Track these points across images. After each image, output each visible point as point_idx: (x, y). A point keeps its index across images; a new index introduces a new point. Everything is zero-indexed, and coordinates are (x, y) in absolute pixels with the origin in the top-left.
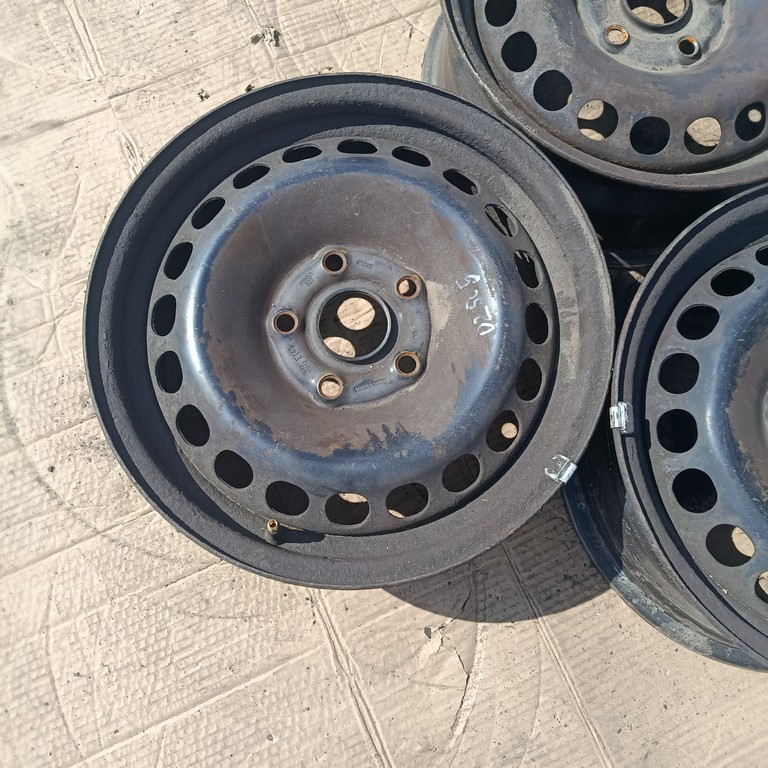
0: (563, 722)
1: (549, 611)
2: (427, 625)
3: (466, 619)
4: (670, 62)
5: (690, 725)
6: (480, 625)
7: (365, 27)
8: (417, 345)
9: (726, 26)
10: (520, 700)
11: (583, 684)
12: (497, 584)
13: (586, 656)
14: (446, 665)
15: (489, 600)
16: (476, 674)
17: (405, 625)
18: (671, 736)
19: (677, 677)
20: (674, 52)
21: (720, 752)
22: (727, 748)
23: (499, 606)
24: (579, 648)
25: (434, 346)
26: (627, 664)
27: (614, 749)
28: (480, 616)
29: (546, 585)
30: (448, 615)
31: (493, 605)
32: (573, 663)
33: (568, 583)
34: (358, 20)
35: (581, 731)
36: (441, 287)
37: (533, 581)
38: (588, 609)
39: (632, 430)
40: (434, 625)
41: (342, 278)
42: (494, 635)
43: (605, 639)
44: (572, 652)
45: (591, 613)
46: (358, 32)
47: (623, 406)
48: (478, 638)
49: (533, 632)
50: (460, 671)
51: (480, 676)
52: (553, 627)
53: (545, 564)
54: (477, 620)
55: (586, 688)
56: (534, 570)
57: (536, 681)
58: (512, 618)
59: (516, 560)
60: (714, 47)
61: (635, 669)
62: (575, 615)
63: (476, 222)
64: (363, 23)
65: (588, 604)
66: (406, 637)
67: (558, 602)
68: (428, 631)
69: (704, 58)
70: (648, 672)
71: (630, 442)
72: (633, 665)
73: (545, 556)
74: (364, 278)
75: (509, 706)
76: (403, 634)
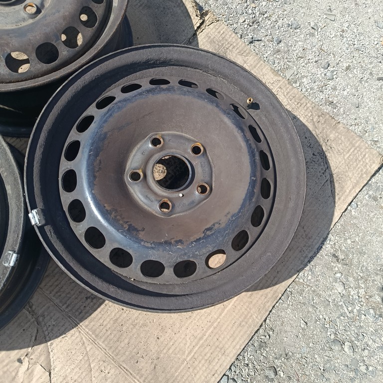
0: (106, 372)
2: (18, 357)
4: (24, 19)
6: (49, 343)
10: (81, 371)
11: (111, 348)
12: (51, 318)
13: (109, 332)
14: (35, 373)
16: (54, 369)
18: (165, 351)
19: (160, 321)
21: (191, 347)
22: (194, 344)
23: (56, 329)
24: (104, 330)
26: (132, 326)
27: (137, 372)
28: (47, 338)
29: (77, 307)
30: (28, 347)
31: (52, 330)
32: (102, 340)
33: (89, 300)
35: (117, 372)
37: (70, 308)
38: (104, 308)
42: (57, 345)
43: (117, 319)
48: (50, 350)
52: (86, 326)
54: (46, 342)
55: (113, 349)
56: (68, 302)
57: (86, 358)
58: (64, 332)
62: (97, 315)
65: (102, 306)
67: (86, 313)
68: (20, 361)
69: (43, 12)
75: (76, 377)
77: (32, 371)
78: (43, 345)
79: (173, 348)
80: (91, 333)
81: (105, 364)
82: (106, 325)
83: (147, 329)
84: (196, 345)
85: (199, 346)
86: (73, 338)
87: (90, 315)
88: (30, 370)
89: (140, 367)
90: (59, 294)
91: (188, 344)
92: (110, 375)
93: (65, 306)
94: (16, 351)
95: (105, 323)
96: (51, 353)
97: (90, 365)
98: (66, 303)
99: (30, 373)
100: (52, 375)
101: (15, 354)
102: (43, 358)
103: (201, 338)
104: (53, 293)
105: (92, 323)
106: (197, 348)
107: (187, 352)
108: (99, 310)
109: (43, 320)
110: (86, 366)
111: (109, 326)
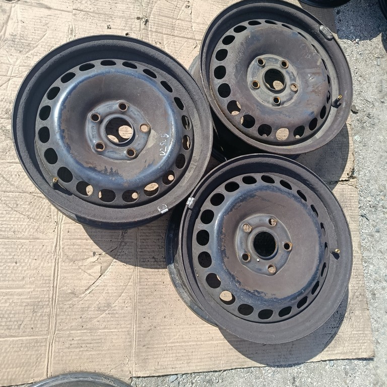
0: (126, 305)
1: (141, 266)
2: (95, 251)
3: (110, 256)
4: (268, 102)
5: (170, 327)
6: (115, 260)
7: (180, 36)
8: (138, 148)
9: (293, 101)
10: (115, 291)
11: (140, 296)
12: (128, 249)
13: (147, 287)
14: (95, 268)
15: (122, 253)
16: (104, 276)
17: (87, 247)
18: (162, 327)
19: (174, 309)
20: (271, 100)
21: (176, 341)
22: (179, 340)
23: (125, 257)
24: (145, 283)
25: (143, 152)
26: (159, 296)
27: (139, 322)
28: (116, 257)
29: (144, 257)
30: (104, 251)
31: (123, 255)
32: (140, 287)
33: (153, 260)
34: (179, 32)
35: (131, 311)
36: (155, 133)
37: (141, 254)
38: (156, 272)
39: (192, 208)
40: (97, 252)
41: (123, 113)
42: (118, 265)
43: (156, 285)
44: (142, 283)
45: (155, 274)
46: (177, 36)
47: (193, 199)
48: (111, 264)
49: (132, 270)
50: (99, 272)
51: (105, 277)
52: (140, 272)
53: (148, 250)
54: (114, 258)
55: (140, 297)
56: (143, 250)
57: (124, 287)
58: (127, 263)
59: (139, 243)
60: (285, 105)
61: (161, 299)
62: (150, 272)
63: (176, 118)
64: (180, 34)
65: (156, 270)
66: (85, 252)
67: (146, 265)
68: (94, 253)
69: (280, 107)
70: (165, 303)
71: (190, 212)
72: (161, 298)
73: (150, 247)
74: (131, 117)
75: (110, 292)
76: (85, 250)
77: (95, 265)
78: (111, 258)
79: (167, 331)
80: (139, 277)
81: (130, 301)
82: (149, 282)
83: (165, 306)
84: (180, 342)
85: (180, 344)
86: (128, 270)
87: (147, 268)
88: (94, 264)
89: (143, 322)
90: (144, 241)
91: (176, 337)
92: (126, 308)
93: (141, 250)
94: (98, 247)
95: (149, 280)
96: (111, 266)
97: (122, 293)
98: (142, 249)
99: (93, 265)
100: (100, 277)
101: (95, 248)
102: (105, 264)
103: (184, 342)
104: (142, 238)
105: (144, 273)
106: (178, 344)
107: (171, 341)
108: (153, 270)
109: (124, 245)
110: (120, 291)
111: (149, 283)
